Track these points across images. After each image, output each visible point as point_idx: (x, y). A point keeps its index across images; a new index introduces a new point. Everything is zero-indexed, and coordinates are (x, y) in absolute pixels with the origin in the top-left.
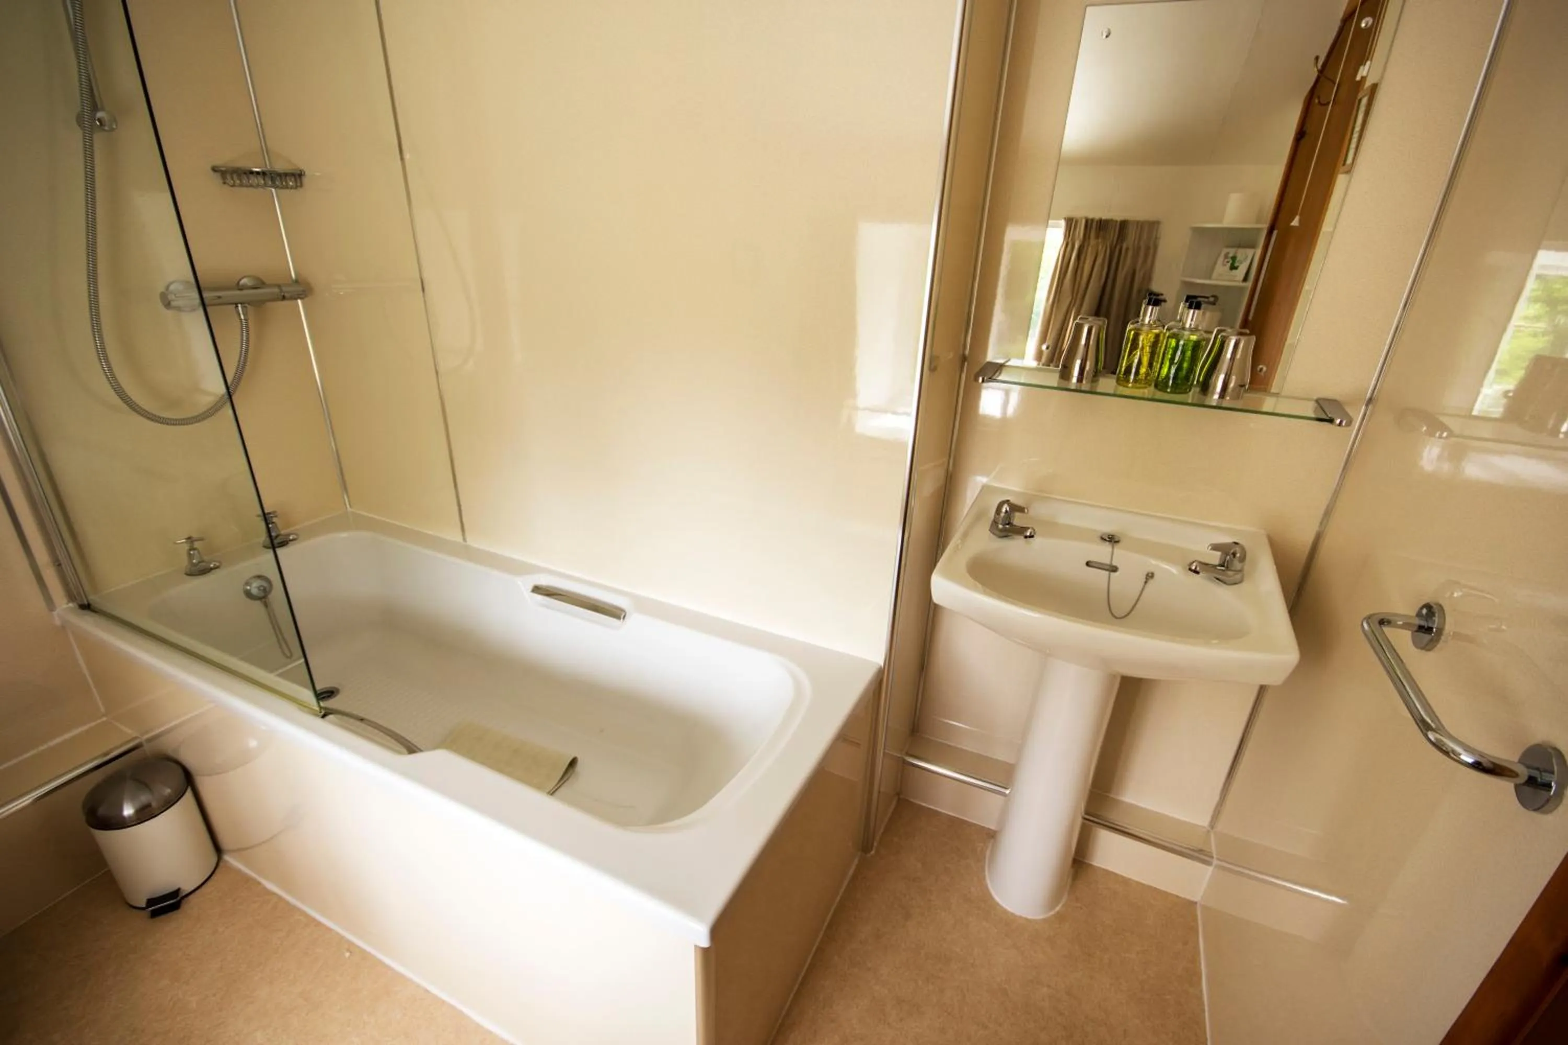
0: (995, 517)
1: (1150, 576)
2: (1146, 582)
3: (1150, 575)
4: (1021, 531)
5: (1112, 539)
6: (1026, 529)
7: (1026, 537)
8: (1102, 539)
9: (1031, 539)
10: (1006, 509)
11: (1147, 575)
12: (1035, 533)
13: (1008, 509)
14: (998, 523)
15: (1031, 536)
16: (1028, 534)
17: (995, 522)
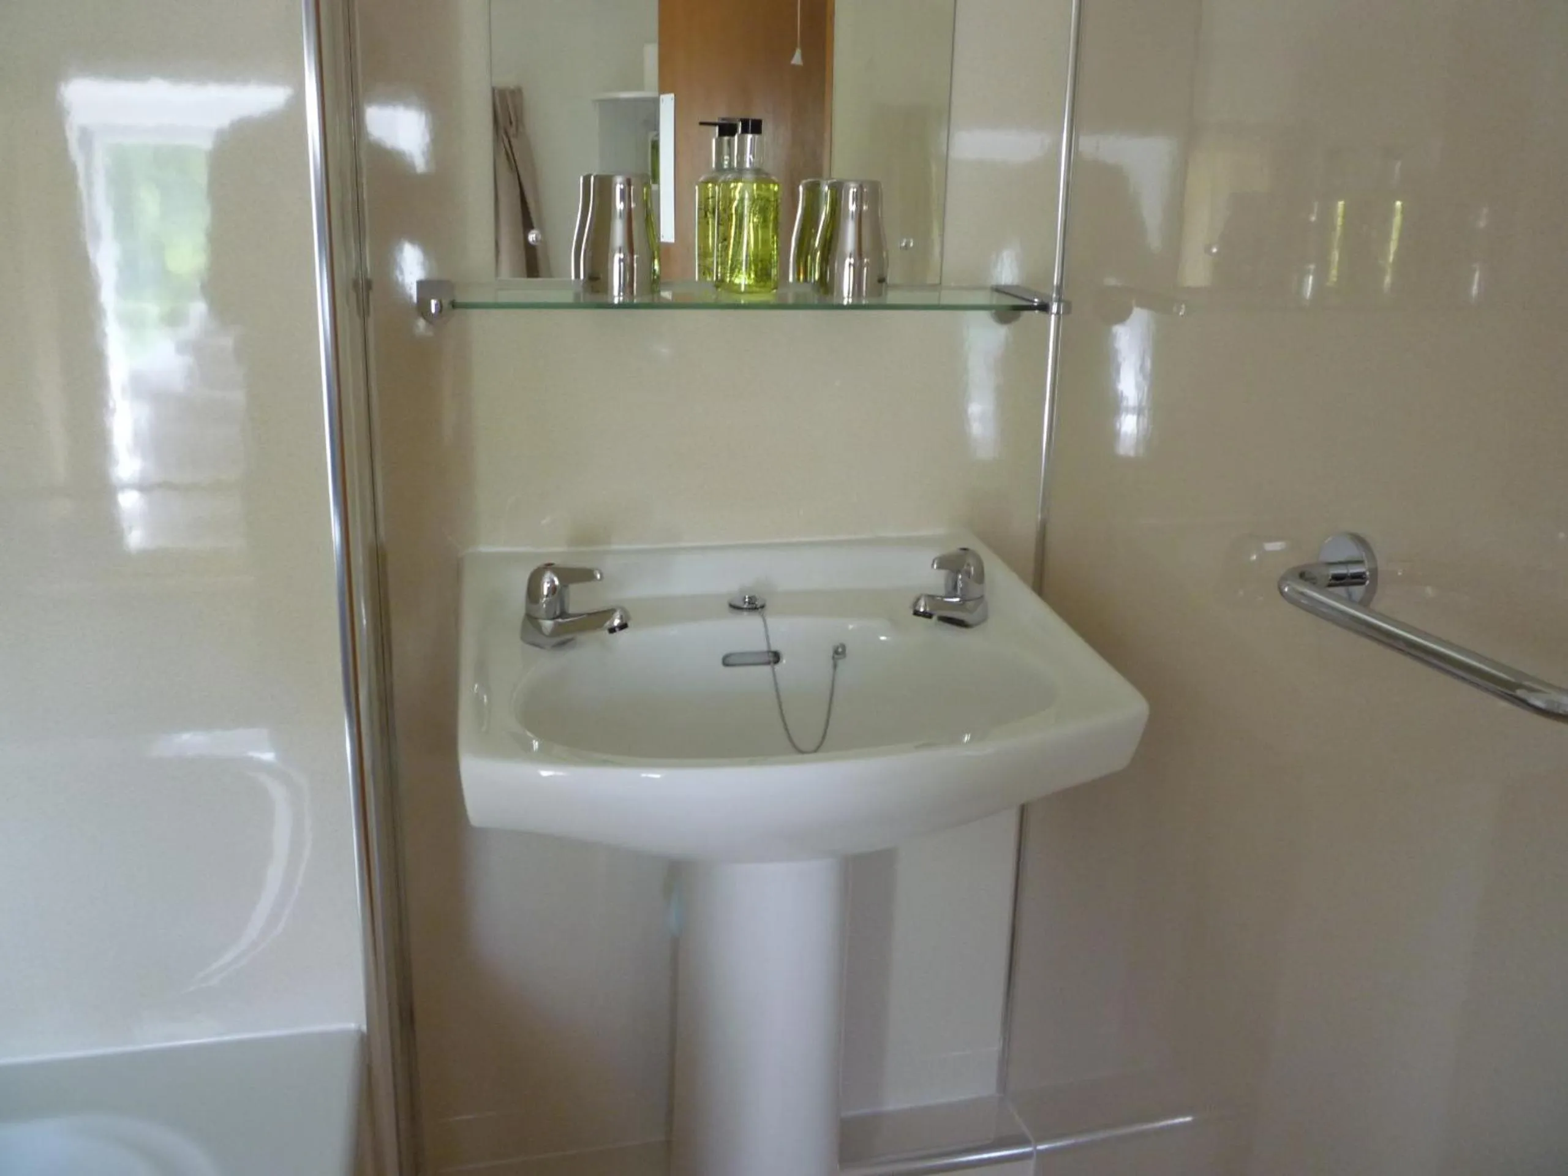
0: (527, 609)
1: (839, 652)
2: (835, 666)
3: (840, 650)
4: (597, 619)
5: (753, 606)
6: (609, 613)
7: (612, 630)
8: (734, 607)
9: (623, 631)
10: (553, 581)
11: (836, 652)
12: (629, 618)
13: (557, 582)
14: (536, 618)
15: (623, 626)
16: (617, 622)
17: (531, 619)
